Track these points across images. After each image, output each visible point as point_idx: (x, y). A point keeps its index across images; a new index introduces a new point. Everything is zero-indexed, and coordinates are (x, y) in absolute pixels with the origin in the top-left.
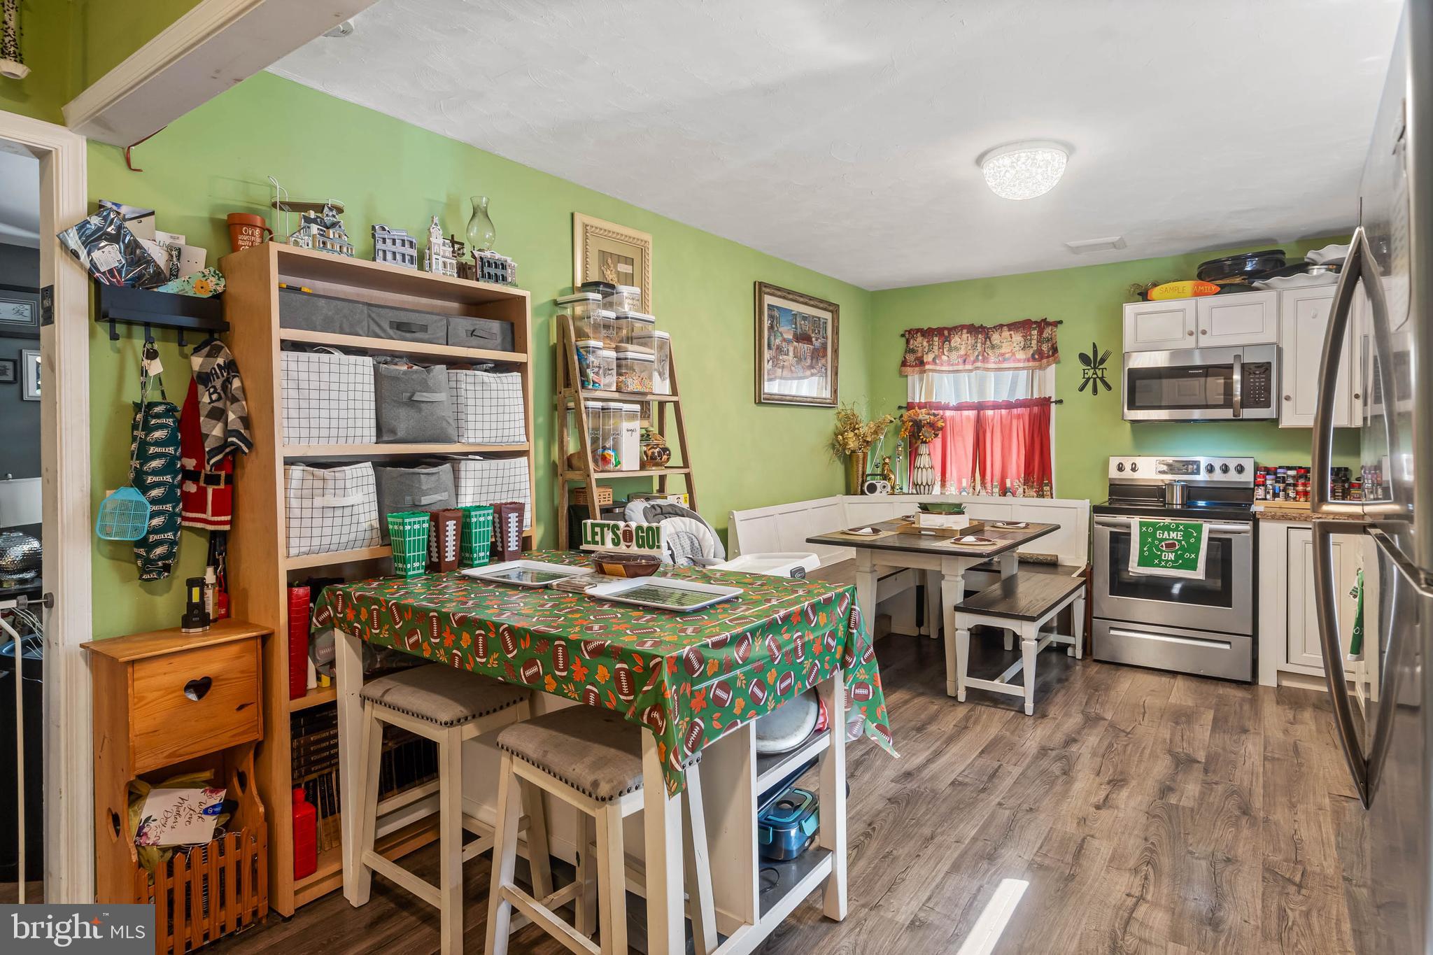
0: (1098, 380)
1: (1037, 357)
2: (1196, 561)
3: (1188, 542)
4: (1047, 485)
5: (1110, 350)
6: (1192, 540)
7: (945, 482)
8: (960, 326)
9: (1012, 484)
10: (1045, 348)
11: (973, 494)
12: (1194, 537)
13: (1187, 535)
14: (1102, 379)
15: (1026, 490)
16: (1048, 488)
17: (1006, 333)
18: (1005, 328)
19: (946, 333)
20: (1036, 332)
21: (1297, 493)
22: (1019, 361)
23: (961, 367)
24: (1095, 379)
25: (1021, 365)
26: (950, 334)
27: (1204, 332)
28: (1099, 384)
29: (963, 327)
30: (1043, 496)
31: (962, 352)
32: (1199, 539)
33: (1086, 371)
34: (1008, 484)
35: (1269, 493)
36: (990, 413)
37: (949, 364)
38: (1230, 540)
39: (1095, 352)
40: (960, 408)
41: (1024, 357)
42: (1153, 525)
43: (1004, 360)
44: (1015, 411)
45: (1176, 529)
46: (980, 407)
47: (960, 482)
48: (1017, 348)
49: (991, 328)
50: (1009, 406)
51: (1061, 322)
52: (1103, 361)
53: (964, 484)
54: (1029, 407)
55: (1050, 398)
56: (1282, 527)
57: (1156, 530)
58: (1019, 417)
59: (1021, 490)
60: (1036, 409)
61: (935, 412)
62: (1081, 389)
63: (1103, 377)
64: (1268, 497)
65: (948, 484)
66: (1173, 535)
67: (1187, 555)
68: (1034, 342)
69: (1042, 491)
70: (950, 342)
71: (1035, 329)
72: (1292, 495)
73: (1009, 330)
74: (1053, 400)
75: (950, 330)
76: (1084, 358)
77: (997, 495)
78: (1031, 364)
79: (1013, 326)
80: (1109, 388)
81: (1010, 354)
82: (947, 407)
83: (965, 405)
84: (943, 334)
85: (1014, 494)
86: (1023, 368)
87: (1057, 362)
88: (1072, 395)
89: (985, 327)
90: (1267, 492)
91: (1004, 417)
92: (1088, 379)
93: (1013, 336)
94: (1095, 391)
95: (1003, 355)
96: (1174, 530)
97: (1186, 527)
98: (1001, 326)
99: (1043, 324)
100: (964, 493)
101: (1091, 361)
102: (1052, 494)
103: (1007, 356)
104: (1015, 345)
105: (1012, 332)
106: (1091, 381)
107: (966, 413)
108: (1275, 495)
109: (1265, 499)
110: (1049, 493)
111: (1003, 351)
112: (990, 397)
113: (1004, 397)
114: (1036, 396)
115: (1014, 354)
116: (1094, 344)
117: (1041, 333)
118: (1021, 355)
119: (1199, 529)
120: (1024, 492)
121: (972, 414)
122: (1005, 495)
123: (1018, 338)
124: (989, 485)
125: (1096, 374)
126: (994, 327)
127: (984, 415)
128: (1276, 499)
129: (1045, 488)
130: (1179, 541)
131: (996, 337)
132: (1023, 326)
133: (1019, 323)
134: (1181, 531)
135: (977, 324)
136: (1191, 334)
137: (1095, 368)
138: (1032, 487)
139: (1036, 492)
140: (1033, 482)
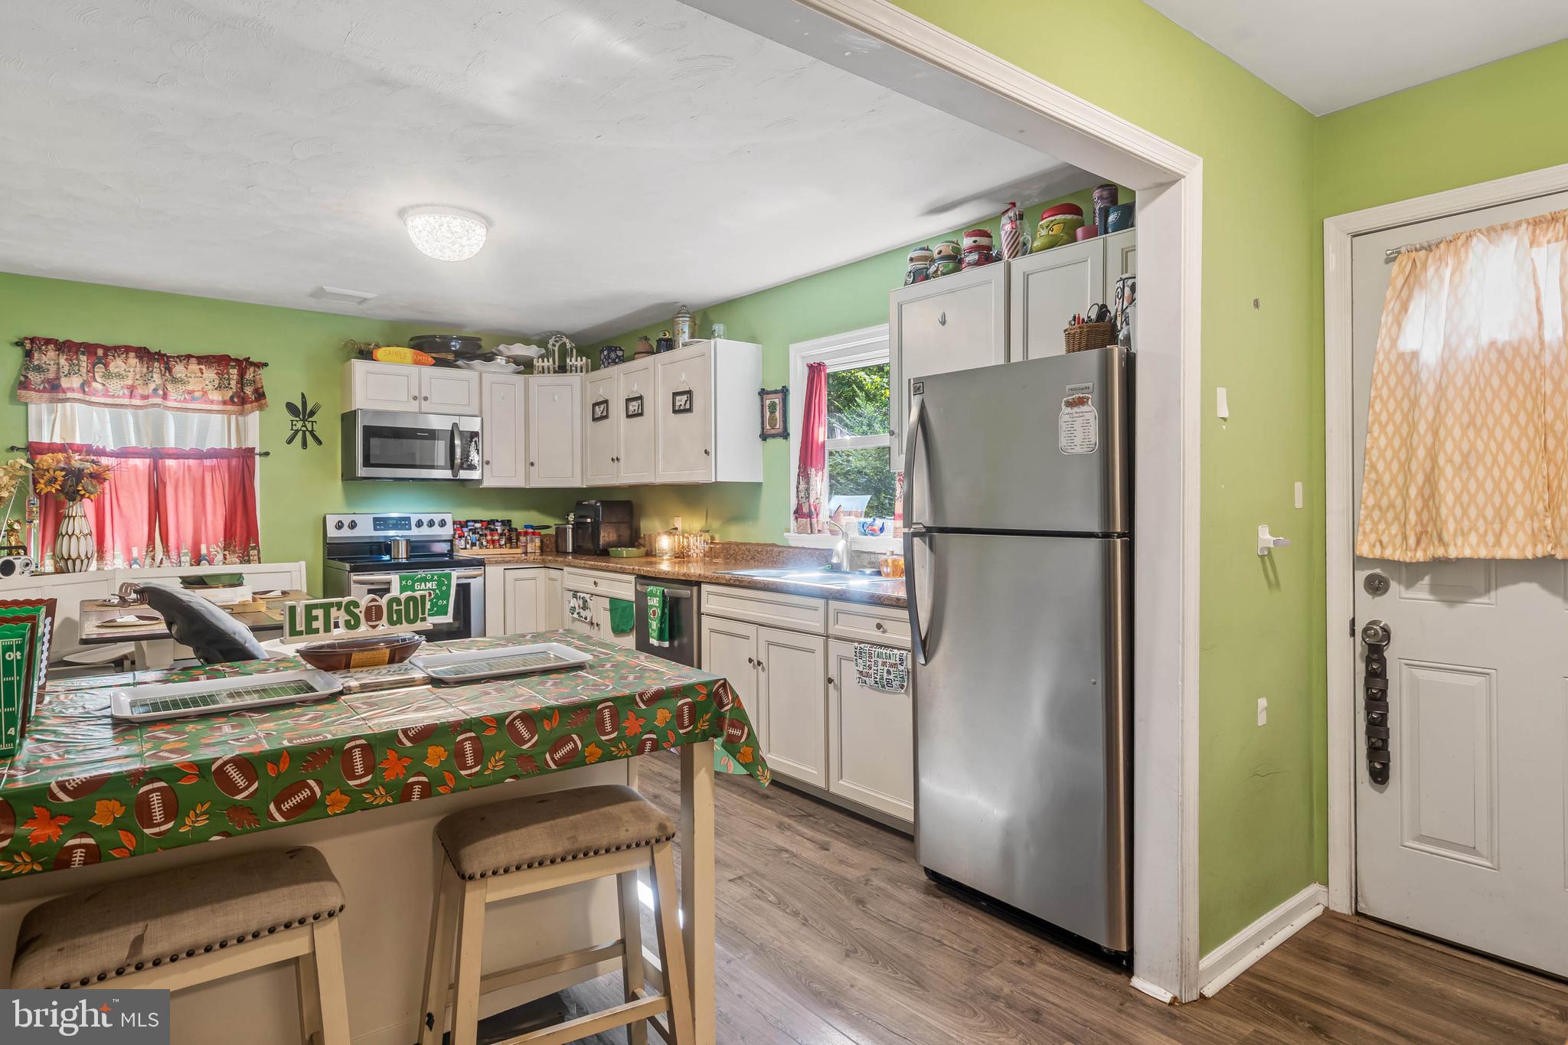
0: (307, 432)
1: (236, 400)
2: (447, 606)
3: (441, 591)
4: (254, 548)
5: (320, 402)
6: (444, 588)
7: (103, 552)
8: (125, 347)
9: (208, 549)
10: (249, 390)
11: (151, 566)
12: (445, 585)
13: (440, 584)
14: (312, 433)
15: (228, 556)
16: (256, 552)
17: (194, 366)
18: (193, 360)
19: (100, 352)
20: (235, 371)
21: (488, 542)
22: (212, 402)
23: (126, 401)
24: (304, 432)
25: (215, 407)
26: (106, 355)
27: (426, 399)
28: (308, 435)
29: (128, 349)
30: (249, 562)
31: (129, 382)
32: (449, 586)
33: (294, 423)
34: (204, 550)
35: (468, 543)
36: (171, 463)
37: (106, 394)
38: (468, 585)
39: (304, 404)
40: (124, 453)
41: (220, 398)
42: (411, 578)
43: (193, 399)
44: (208, 462)
45: (432, 580)
46: (157, 456)
47: (129, 551)
48: (210, 387)
49: (173, 357)
50: (199, 455)
51: (266, 365)
52: (312, 413)
53: (135, 553)
54: (227, 458)
55: (254, 449)
56: (500, 568)
57: (414, 582)
58: (213, 469)
59: (220, 557)
60: (234, 462)
61: (95, 458)
62: (290, 441)
63: (313, 430)
64: (468, 546)
65: (108, 556)
66: (429, 585)
67: (440, 603)
68: (233, 383)
69: (248, 556)
70: (106, 366)
71: (233, 367)
72: (485, 543)
73: (199, 364)
74: (257, 451)
75: (106, 349)
76: (291, 407)
77: (188, 564)
78: (229, 408)
79: (205, 360)
80: (319, 442)
81: (201, 393)
82: (102, 453)
83: (131, 450)
84: (97, 353)
85: (210, 563)
86: (219, 412)
87: (261, 408)
88: (279, 447)
89: (165, 355)
90: (467, 542)
91: (193, 469)
92: (297, 431)
93: (204, 371)
94: (304, 445)
95: (190, 392)
96: (429, 581)
97: (440, 576)
98: (189, 357)
99: (244, 365)
100: (135, 566)
101: (301, 411)
102: (259, 559)
103: (196, 394)
104: (207, 382)
105: (203, 367)
106: (300, 433)
107: (132, 461)
108: (473, 545)
109: (465, 548)
110: (256, 558)
111: (190, 387)
112: (171, 442)
113: (189, 445)
114: (234, 446)
115: (205, 393)
116: (303, 394)
117: (242, 375)
118: (216, 396)
119: (449, 577)
120: (225, 559)
121: (142, 464)
122: (199, 565)
123: (210, 374)
124: (173, 553)
125: (305, 426)
126: (178, 357)
127: (164, 466)
128: (474, 548)
129: (251, 552)
130: (434, 590)
131: (179, 370)
132: (220, 361)
133: (213, 357)
134: (435, 580)
135: (154, 349)
136: (415, 398)
137: (304, 420)
138: (234, 552)
139: (238, 557)
140: (235, 547)
